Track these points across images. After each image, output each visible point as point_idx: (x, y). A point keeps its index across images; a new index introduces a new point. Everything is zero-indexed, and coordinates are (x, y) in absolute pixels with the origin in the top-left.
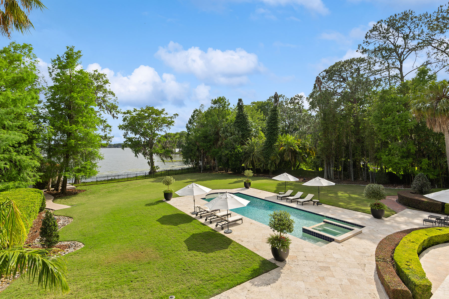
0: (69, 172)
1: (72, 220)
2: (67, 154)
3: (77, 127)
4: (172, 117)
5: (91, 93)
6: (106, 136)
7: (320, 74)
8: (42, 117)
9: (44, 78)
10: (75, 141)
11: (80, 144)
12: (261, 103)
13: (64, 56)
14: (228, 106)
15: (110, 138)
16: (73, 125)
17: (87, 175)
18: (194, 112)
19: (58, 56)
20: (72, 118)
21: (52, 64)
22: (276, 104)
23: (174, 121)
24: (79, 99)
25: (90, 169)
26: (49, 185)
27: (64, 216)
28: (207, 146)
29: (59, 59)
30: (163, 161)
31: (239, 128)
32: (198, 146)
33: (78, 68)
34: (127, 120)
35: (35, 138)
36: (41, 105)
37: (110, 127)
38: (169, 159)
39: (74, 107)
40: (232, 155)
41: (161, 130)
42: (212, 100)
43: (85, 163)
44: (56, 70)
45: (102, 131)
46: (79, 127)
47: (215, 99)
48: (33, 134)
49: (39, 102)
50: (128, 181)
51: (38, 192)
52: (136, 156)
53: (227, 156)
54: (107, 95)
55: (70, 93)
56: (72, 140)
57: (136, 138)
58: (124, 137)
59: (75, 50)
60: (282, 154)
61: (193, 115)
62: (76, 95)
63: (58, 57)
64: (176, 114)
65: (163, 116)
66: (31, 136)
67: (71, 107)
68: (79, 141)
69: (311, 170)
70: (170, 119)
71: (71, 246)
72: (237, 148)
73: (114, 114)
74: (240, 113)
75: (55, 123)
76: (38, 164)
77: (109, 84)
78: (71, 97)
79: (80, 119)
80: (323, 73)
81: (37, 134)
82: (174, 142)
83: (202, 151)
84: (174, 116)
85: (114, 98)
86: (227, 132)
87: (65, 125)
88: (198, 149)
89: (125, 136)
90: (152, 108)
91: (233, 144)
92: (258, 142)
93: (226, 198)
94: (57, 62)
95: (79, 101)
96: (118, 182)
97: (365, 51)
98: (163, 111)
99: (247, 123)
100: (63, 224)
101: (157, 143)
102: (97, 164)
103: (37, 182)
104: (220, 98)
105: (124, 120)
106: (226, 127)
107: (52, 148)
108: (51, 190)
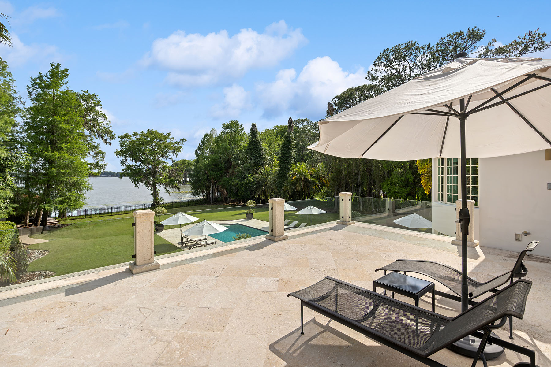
0: (49, 204)
1: (48, 253)
2: (48, 185)
3: (60, 154)
4: (179, 142)
5: (78, 116)
6: (97, 164)
7: (332, 100)
8: (18, 142)
9: (20, 99)
10: (58, 170)
11: (63, 173)
12: (284, 127)
13: (48, 74)
14: (241, 131)
15: (102, 166)
16: (55, 152)
17: (71, 207)
18: (205, 137)
19: (40, 73)
20: (55, 144)
21: (32, 84)
22: (290, 130)
23: (181, 147)
24: (63, 123)
25: (75, 200)
26: (27, 219)
27: (39, 250)
28: (217, 175)
29: (40, 78)
30: (168, 191)
31: (252, 155)
32: (208, 176)
33: (63, 89)
34: (125, 145)
35: (8, 166)
36: (18, 128)
37: (103, 153)
38: (176, 190)
39: (57, 131)
40: (242, 185)
41: (167, 157)
42: (224, 124)
43: (69, 194)
44: (36, 89)
45: (93, 158)
46: (62, 154)
47: (227, 124)
48: (5, 162)
49: (16, 125)
50: (123, 214)
51: (10, 225)
52: (136, 186)
53: (237, 186)
54: (98, 119)
55: (53, 116)
56: (53, 169)
57: (137, 166)
58: (121, 164)
59: (62, 68)
60: (294, 184)
61: (204, 140)
62: (60, 119)
63: (39, 75)
64: (184, 139)
65: (168, 141)
66: (4, 163)
67: (53, 131)
68: (63, 169)
69: (324, 200)
70: (176, 145)
71: (41, 275)
72: (247, 177)
73: (106, 139)
74: (253, 139)
75: (33, 150)
76: (12, 195)
77: (101, 106)
78: (54, 121)
79: (64, 145)
80: (335, 99)
81: (10, 161)
82: (181, 171)
83: (212, 180)
84: (181, 141)
85: (107, 122)
86: (239, 160)
87: (46, 151)
88: (208, 178)
89: (123, 163)
90: (156, 132)
91: (244, 173)
92: (271, 170)
93: (203, 226)
94: (38, 81)
95: (63, 126)
96: (111, 215)
97: (373, 79)
98: (168, 136)
99: (260, 150)
100: (37, 257)
101: (161, 171)
102: (85, 195)
103: (10, 214)
104: (232, 122)
105: (122, 145)
106: (238, 155)
107: (30, 178)
108: (29, 225)
